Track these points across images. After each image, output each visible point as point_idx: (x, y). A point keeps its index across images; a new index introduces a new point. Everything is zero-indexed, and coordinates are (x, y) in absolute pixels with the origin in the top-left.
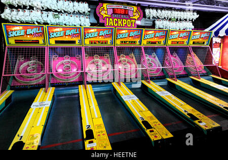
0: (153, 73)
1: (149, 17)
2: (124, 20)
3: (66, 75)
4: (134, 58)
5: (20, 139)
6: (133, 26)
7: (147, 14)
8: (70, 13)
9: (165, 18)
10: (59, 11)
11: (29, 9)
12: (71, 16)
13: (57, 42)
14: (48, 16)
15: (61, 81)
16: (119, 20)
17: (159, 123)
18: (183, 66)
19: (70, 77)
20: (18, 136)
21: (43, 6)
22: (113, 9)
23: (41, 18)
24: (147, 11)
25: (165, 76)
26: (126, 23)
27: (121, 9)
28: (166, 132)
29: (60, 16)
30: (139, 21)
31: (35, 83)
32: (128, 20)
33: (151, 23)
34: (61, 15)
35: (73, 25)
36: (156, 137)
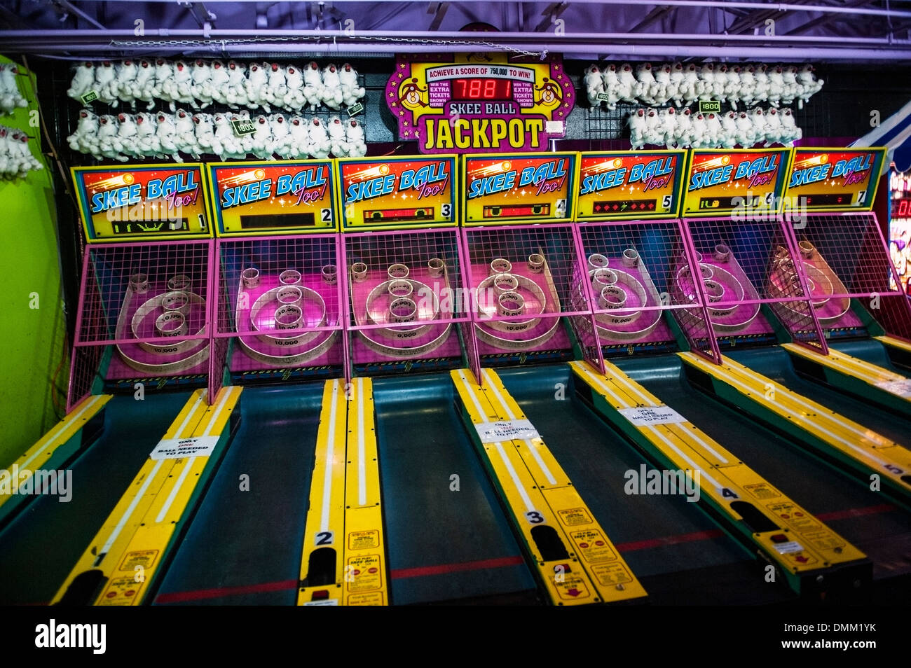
0: (625, 329)
1: (604, 104)
2: (495, 123)
3: (285, 342)
4: (548, 272)
5: (97, 564)
6: (535, 143)
7: (592, 92)
8: (294, 112)
9: (671, 102)
10: (255, 106)
11: (154, 111)
12: (297, 123)
13: (247, 221)
14: (215, 129)
15: (268, 364)
16: (476, 123)
17: (602, 536)
18: (758, 301)
19: (300, 350)
20: (94, 551)
21: (197, 95)
22: (452, 82)
23: (191, 139)
24: (594, 80)
25: (674, 342)
26: (503, 135)
27: (483, 79)
28: (621, 577)
29: (256, 125)
30: (560, 123)
31: (179, 371)
32: (513, 122)
33: (614, 125)
34: (262, 122)
35: (302, 156)
36: (574, 593)
